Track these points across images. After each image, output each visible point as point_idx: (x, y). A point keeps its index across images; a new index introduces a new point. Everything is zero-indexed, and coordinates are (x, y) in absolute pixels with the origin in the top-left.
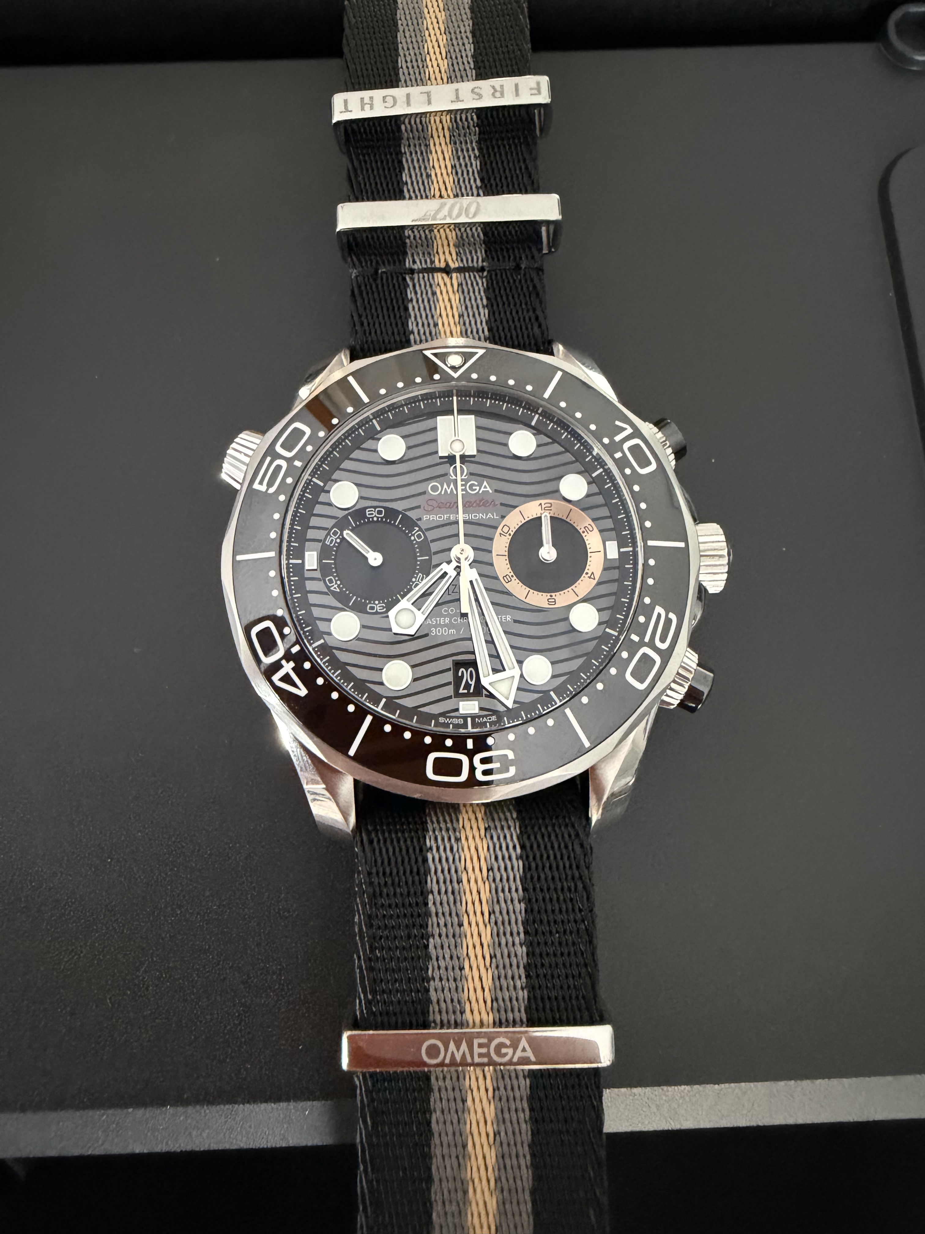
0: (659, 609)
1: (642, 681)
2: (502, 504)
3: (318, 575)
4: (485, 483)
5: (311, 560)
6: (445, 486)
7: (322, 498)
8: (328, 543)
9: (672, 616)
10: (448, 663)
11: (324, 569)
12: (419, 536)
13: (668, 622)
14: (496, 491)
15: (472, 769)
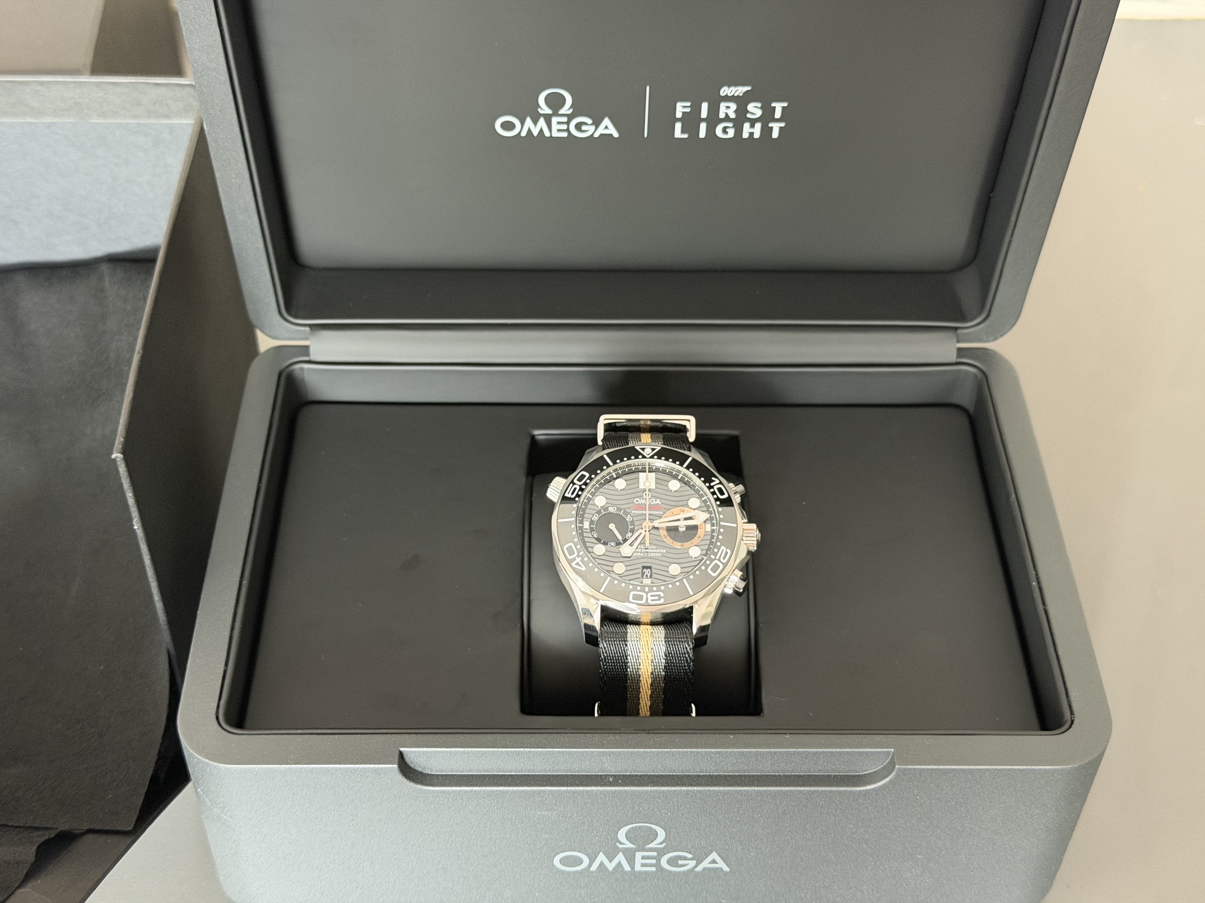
0: (723, 547)
1: (714, 572)
2: (664, 509)
3: (589, 531)
4: (658, 500)
5: (586, 525)
6: (641, 500)
7: (591, 502)
8: (593, 519)
9: (728, 551)
10: (640, 566)
11: (592, 530)
12: (630, 519)
13: (727, 553)
14: (662, 503)
15: (647, 599)
